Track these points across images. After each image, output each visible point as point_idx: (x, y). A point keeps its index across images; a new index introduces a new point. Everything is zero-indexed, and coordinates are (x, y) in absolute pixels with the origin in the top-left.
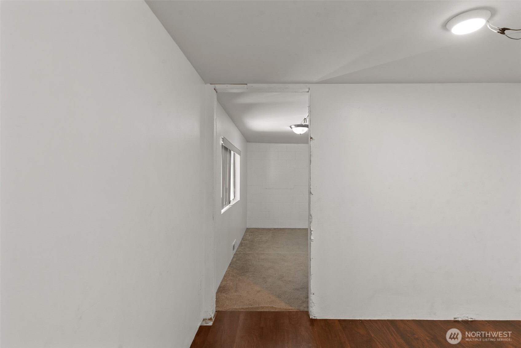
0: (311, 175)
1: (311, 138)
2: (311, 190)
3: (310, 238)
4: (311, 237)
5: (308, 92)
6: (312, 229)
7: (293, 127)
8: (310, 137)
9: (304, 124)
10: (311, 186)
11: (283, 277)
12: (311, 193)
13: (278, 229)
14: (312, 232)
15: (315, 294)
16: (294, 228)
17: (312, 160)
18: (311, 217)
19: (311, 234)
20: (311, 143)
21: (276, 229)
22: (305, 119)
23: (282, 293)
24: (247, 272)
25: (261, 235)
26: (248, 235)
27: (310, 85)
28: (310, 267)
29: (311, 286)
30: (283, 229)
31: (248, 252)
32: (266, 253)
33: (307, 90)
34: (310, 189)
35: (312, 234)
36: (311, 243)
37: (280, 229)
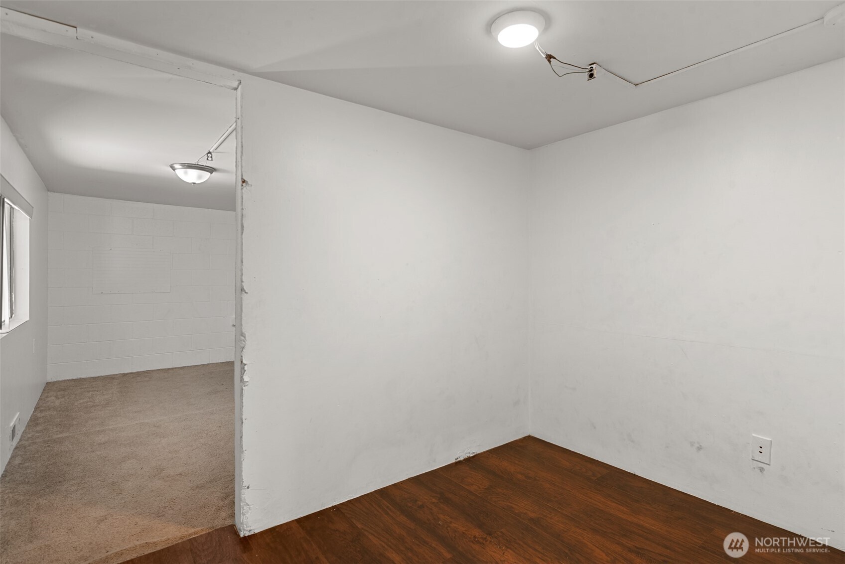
0: (244, 254)
1: (244, 182)
2: (243, 284)
3: (242, 380)
4: (244, 377)
5: (236, 89)
6: (244, 362)
7: (177, 166)
8: (242, 178)
9: (204, 163)
10: (243, 277)
11: (163, 470)
12: (242, 290)
13: (132, 373)
14: (246, 368)
15: (250, 487)
16: (171, 367)
17: (245, 225)
18: (243, 338)
19: (243, 371)
20: (243, 190)
21: (128, 374)
22: (210, 153)
23: (167, 505)
24: (60, 482)
25: (89, 392)
26: (53, 398)
27: (241, 74)
28: (241, 437)
29: (243, 474)
30: (144, 372)
31: (59, 436)
32: (111, 427)
33: (235, 84)
34: (242, 282)
35: (245, 370)
36: (244, 388)
37: (138, 374)
